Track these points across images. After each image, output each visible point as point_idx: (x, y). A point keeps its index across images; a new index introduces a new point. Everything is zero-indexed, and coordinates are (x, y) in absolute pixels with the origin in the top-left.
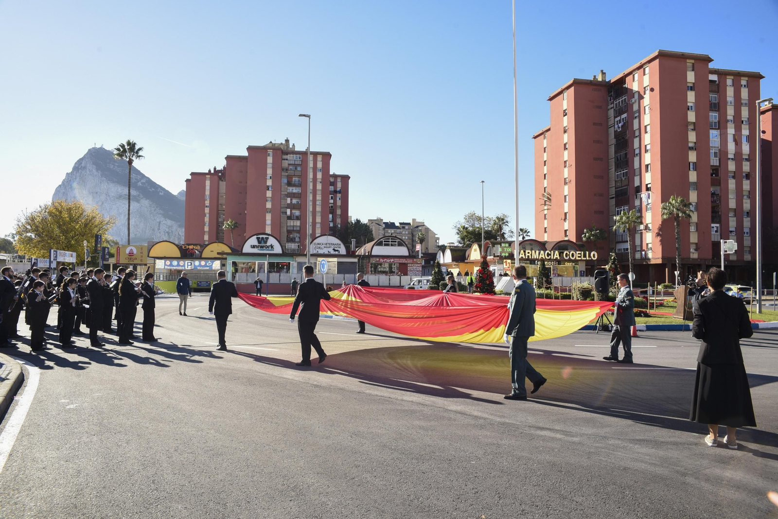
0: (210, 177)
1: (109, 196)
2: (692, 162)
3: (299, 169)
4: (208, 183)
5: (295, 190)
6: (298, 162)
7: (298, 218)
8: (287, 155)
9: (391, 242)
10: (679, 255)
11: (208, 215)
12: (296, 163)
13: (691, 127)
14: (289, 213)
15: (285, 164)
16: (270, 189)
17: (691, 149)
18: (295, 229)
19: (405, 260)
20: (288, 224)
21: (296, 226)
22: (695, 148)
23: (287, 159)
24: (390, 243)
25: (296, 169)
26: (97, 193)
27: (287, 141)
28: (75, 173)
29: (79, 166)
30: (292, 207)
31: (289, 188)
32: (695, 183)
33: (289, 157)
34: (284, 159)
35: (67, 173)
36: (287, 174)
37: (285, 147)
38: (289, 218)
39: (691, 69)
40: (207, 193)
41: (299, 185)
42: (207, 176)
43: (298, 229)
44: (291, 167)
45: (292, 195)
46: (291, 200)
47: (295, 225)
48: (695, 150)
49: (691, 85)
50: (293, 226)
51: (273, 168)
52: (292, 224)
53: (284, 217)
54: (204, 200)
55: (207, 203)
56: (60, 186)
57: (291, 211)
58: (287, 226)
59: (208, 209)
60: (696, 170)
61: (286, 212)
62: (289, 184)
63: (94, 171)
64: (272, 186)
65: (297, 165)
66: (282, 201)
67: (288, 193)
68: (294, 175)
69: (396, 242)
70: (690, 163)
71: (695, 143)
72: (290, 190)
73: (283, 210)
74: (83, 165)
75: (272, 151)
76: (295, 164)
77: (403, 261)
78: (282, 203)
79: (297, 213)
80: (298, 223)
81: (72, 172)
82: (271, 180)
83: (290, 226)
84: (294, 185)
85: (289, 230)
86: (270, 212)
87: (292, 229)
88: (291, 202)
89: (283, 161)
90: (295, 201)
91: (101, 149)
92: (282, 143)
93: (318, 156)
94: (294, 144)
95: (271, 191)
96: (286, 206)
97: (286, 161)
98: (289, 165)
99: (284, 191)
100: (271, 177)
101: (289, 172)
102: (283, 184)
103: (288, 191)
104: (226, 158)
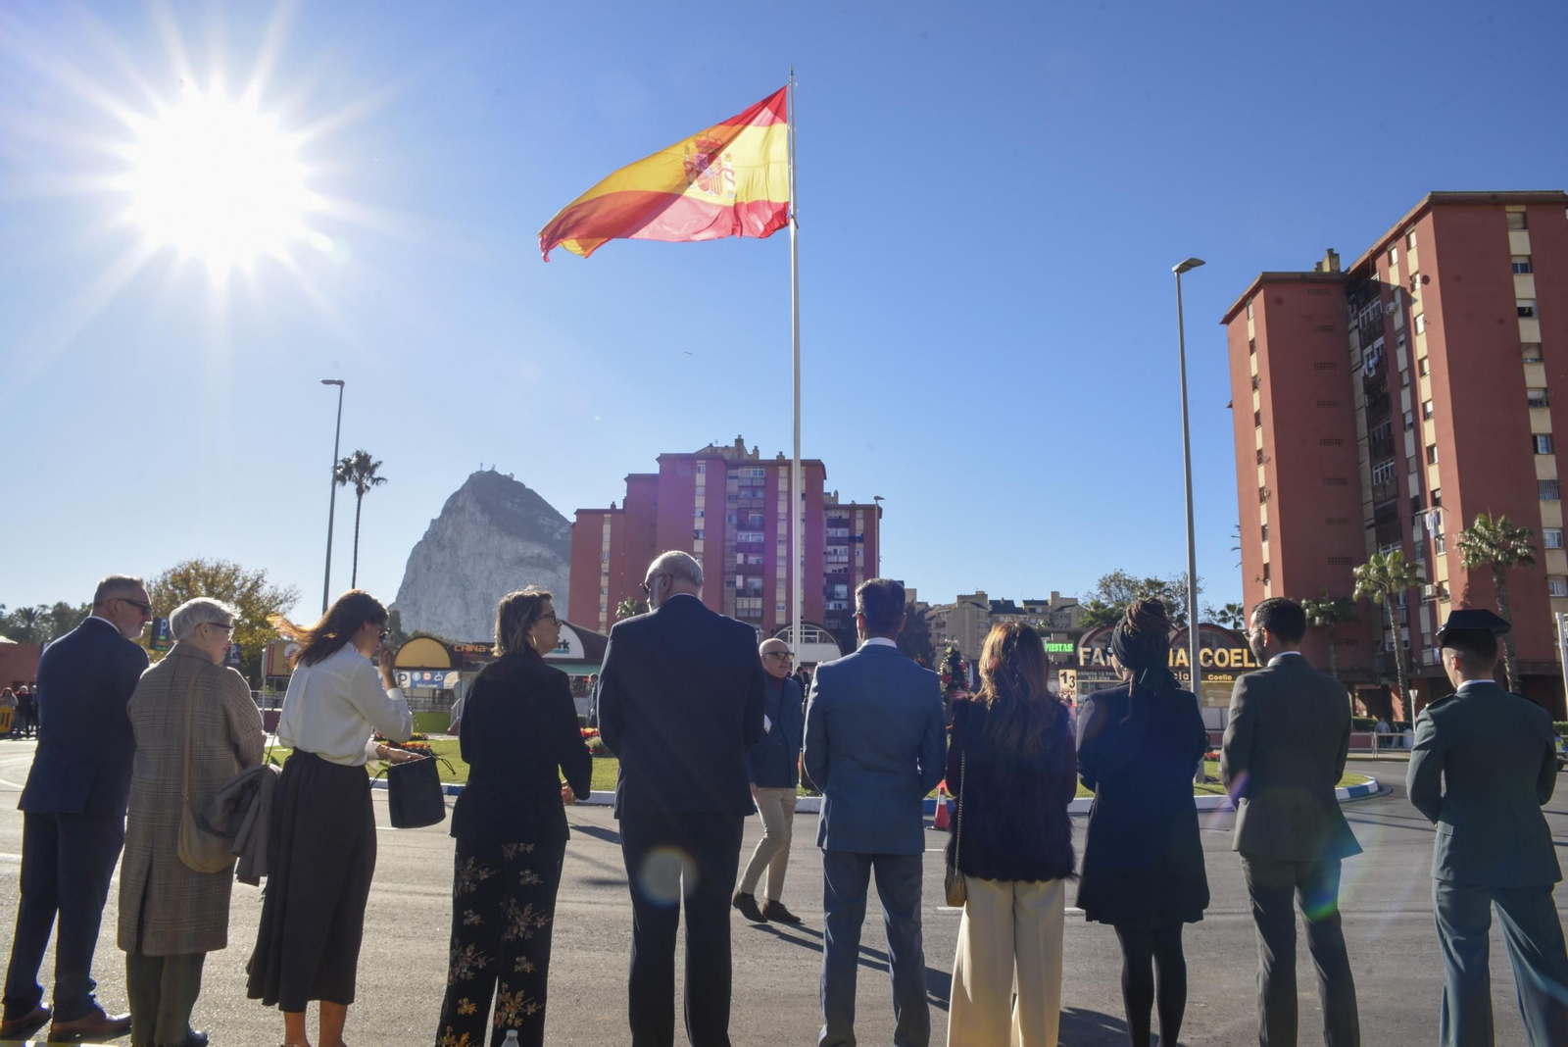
0: (611, 518)
1: (502, 559)
2: (1541, 435)
3: (760, 494)
4: (607, 529)
5: (751, 537)
6: (759, 481)
7: (757, 593)
8: (737, 469)
10: (1511, 654)
11: (606, 591)
12: (754, 484)
13: (1533, 354)
14: (739, 581)
15: (733, 486)
16: (701, 536)
17: (1535, 403)
18: (752, 615)
20: (739, 606)
21: (755, 609)
22: (1548, 403)
23: (737, 477)
25: (754, 495)
26: (481, 555)
27: (739, 441)
28: (445, 519)
29: (453, 506)
30: (746, 570)
31: (740, 533)
32: (1554, 482)
33: (742, 472)
34: (732, 478)
35: (433, 520)
36: (736, 506)
37: (736, 455)
38: (742, 593)
39: (1521, 225)
40: (606, 547)
41: (762, 528)
42: (605, 515)
43: (759, 614)
44: (744, 493)
45: (746, 548)
46: (746, 557)
47: (752, 606)
48: (1548, 405)
49: (1524, 261)
50: (749, 610)
51: (707, 496)
52: (746, 606)
53: (729, 592)
54: (600, 563)
55: (605, 567)
56: (420, 543)
57: (745, 580)
58: (736, 610)
59: (607, 578)
60: (1553, 453)
61: (735, 582)
62: (742, 526)
63: (478, 514)
64: (705, 531)
65: (756, 487)
66: (726, 559)
67: (738, 544)
68: (751, 508)
70: (1534, 438)
71: (1546, 390)
72: (744, 538)
73: (728, 578)
74: (459, 504)
75: (704, 462)
76: (752, 487)
78: (727, 564)
79: (757, 582)
80: (758, 603)
81: (440, 517)
82: (703, 519)
83: (743, 609)
84: (752, 528)
87: (746, 614)
88: (746, 562)
89: (729, 481)
90: (753, 559)
91: (492, 473)
92: (727, 447)
94: (756, 447)
95: (702, 542)
96: (735, 569)
97: (735, 481)
98: (741, 487)
99: (731, 540)
100: (702, 514)
101: (740, 502)
102: (728, 526)
103: (739, 538)
104: (626, 479)
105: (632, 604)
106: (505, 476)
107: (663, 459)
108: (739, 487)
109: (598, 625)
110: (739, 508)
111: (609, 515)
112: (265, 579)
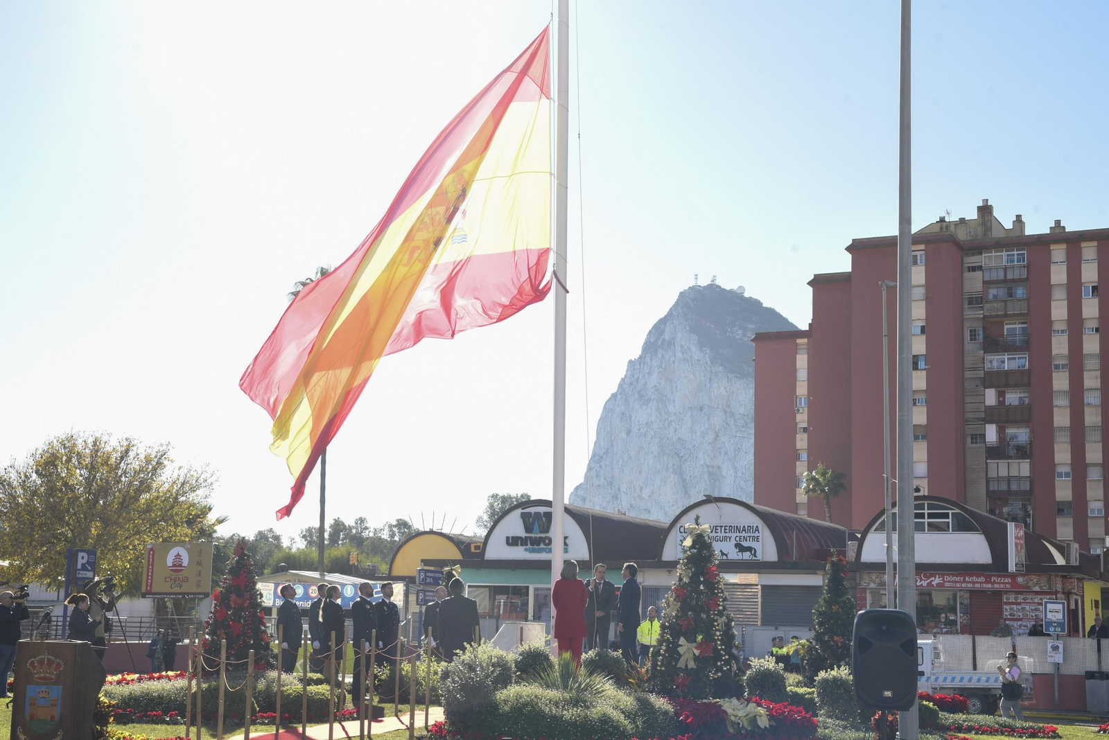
0: (808, 343)
1: (732, 414)
3: (1020, 292)
4: (802, 361)
5: (1008, 362)
6: (1017, 271)
7: (1022, 452)
8: (980, 253)
9: (930, 516)
11: (804, 456)
12: (1010, 276)
14: (991, 434)
15: (974, 282)
16: (921, 364)
18: (1014, 487)
19: (982, 579)
20: (992, 473)
21: (1019, 478)
23: (980, 268)
24: (926, 520)
25: (1010, 295)
26: (701, 409)
27: (985, 210)
28: (648, 359)
29: (658, 340)
30: (1002, 416)
31: (988, 357)
33: (986, 259)
34: (973, 269)
35: (630, 361)
36: (980, 314)
37: (980, 231)
38: (996, 452)
40: (802, 389)
41: (1026, 346)
42: (799, 341)
43: (1026, 486)
44: (993, 292)
45: (1001, 381)
46: (1001, 394)
47: (1014, 473)
50: (1009, 479)
51: (929, 300)
52: (1003, 472)
53: (975, 452)
55: (802, 419)
56: (614, 396)
57: (1001, 431)
58: (988, 480)
59: (805, 436)
61: (983, 436)
62: (993, 344)
63: (694, 349)
64: (928, 357)
65: (1013, 281)
66: (968, 399)
67: (986, 373)
68: (1006, 315)
69: (946, 516)
72: (995, 364)
73: (970, 429)
74: (667, 336)
75: (922, 247)
76: (1005, 281)
77: (979, 583)
78: (969, 407)
79: (1021, 434)
80: (1024, 468)
81: (640, 357)
82: (924, 337)
83: (999, 479)
84: (1009, 348)
85: (994, 492)
86: (924, 437)
87: (1004, 487)
88: (1001, 402)
89: (967, 275)
90: (1013, 398)
91: (713, 287)
92: (962, 221)
93: (1083, 245)
94: (1019, 217)
95: (924, 373)
96: (982, 415)
97: (978, 274)
98: (987, 283)
99: (975, 369)
100: (923, 330)
101: (987, 306)
102: (969, 346)
103: (987, 366)
104: (810, 283)
105: (824, 474)
106: (731, 292)
107: (857, 248)
108: (984, 282)
109: (795, 507)
110: (985, 317)
111: (805, 340)
112: (170, 454)
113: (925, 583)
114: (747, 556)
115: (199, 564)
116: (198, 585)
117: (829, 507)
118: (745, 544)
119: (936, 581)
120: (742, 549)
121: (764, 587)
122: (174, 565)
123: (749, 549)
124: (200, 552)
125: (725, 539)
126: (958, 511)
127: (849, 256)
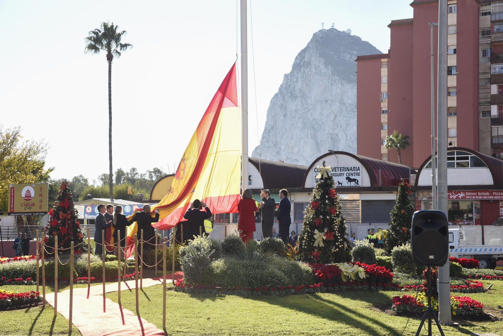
0: (388, 61)
1: (344, 104)
4: (384, 72)
8: (490, 4)
9: (458, 158)
11: (386, 127)
14: (494, 112)
15: (485, 22)
16: (454, 72)
19: (488, 194)
20: (494, 134)
23: (489, 13)
24: (456, 161)
26: (326, 101)
28: (295, 73)
29: (301, 62)
30: (501, 100)
31: (493, 66)
33: (493, 7)
34: (485, 14)
35: (285, 75)
36: (489, 40)
38: (497, 121)
40: (384, 88)
42: (382, 60)
44: (496, 27)
45: (501, 80)
46: (500, 88)
51: (459, 33)
52: (501, 133)
53: (484, 122)
54: (379, 102)
55: (384, 106)
56: (276, 95)
57: (500, 109)
58: (492, 138)
59: (386, 115)
61: (489, 112)
62: (496, 58)
63: (322, 67)
64: (458, 67)
66: (481, 91)
67: (492, 76)
69: (467, 158)
72: (497, 70)
73: (482, 108)
74: (306, 60)
75: (455, 2)
77: (486, 196)
78: (481, 96)
81: (291, 72)
82: (455, 56)
83: (498, 136)
85: (495, 144)
86: (455, 114)
89: (481, 18)
91: (333, 30)
95: (455, 76)
96: (489, 100)
97: (488, 17)
98: (493, 22)
99: (485, 73)
100: (455, 51)
101: (493, 36)
102: (482, 60)
103: (493, 71)
104: (389, 26)
105: (397, 137)
106: (343, 32)
107: (416, 4)
108: (492, 22)
109: (381, 156)
110: (492, 42)
111: (386, 60)
113: (455, 197)
114: (353, 184)
115: (41, 195)
116: (41, 208)
117: (400, 155)
118: (352, 177)
119: (461, 195)
120: (350, 180)
121: (363, 201)
122: (26, 197)
123: (354, 180)
124: (41, 189)
125: (340, 175)
126: (474, 155)
127: (412, 9)
